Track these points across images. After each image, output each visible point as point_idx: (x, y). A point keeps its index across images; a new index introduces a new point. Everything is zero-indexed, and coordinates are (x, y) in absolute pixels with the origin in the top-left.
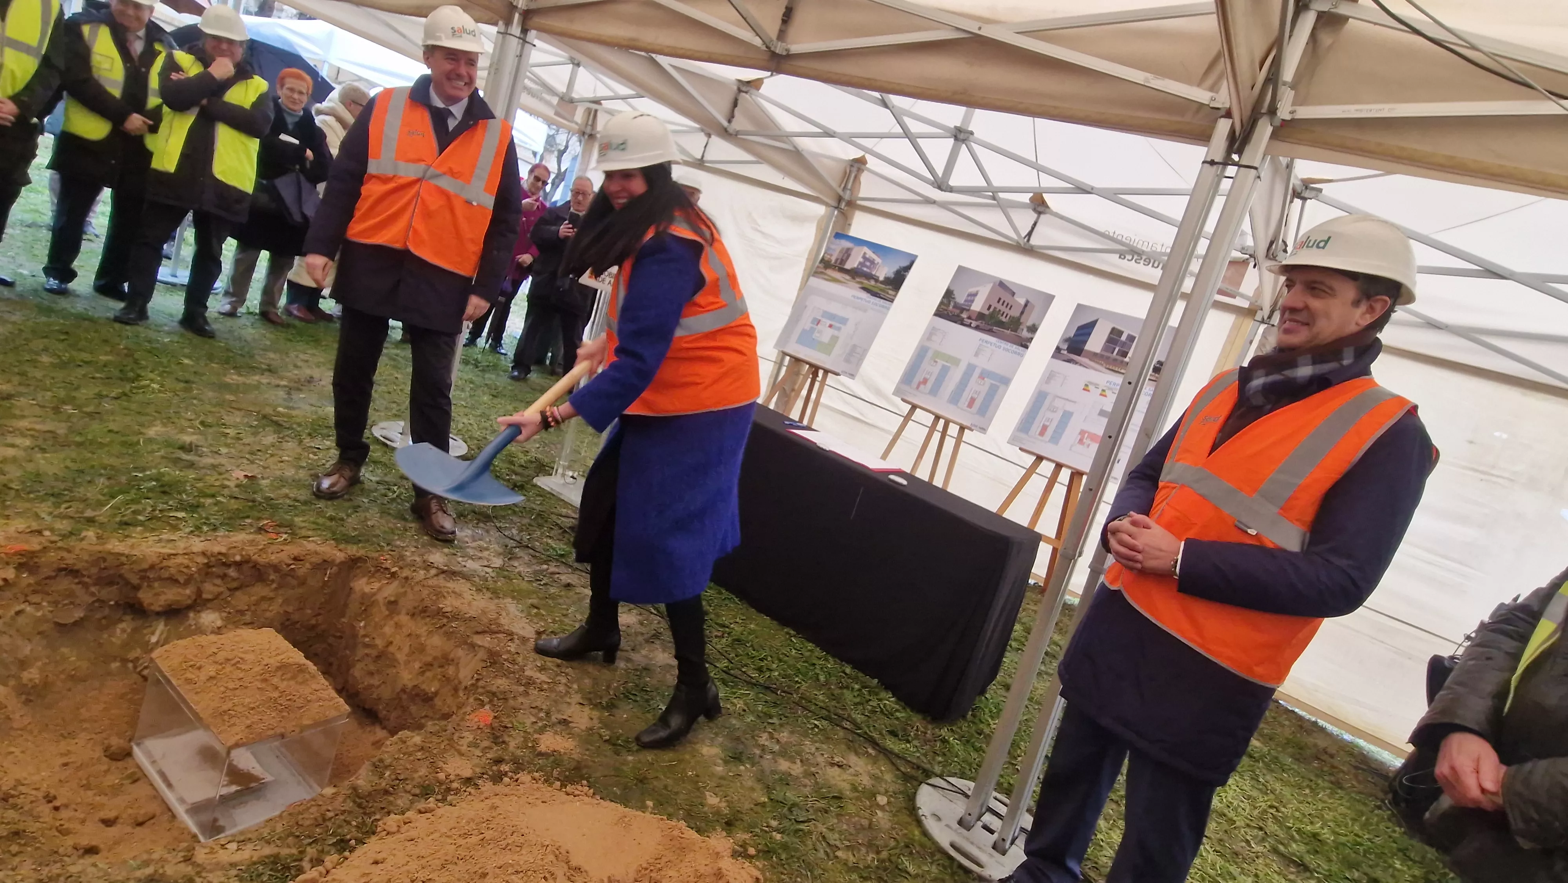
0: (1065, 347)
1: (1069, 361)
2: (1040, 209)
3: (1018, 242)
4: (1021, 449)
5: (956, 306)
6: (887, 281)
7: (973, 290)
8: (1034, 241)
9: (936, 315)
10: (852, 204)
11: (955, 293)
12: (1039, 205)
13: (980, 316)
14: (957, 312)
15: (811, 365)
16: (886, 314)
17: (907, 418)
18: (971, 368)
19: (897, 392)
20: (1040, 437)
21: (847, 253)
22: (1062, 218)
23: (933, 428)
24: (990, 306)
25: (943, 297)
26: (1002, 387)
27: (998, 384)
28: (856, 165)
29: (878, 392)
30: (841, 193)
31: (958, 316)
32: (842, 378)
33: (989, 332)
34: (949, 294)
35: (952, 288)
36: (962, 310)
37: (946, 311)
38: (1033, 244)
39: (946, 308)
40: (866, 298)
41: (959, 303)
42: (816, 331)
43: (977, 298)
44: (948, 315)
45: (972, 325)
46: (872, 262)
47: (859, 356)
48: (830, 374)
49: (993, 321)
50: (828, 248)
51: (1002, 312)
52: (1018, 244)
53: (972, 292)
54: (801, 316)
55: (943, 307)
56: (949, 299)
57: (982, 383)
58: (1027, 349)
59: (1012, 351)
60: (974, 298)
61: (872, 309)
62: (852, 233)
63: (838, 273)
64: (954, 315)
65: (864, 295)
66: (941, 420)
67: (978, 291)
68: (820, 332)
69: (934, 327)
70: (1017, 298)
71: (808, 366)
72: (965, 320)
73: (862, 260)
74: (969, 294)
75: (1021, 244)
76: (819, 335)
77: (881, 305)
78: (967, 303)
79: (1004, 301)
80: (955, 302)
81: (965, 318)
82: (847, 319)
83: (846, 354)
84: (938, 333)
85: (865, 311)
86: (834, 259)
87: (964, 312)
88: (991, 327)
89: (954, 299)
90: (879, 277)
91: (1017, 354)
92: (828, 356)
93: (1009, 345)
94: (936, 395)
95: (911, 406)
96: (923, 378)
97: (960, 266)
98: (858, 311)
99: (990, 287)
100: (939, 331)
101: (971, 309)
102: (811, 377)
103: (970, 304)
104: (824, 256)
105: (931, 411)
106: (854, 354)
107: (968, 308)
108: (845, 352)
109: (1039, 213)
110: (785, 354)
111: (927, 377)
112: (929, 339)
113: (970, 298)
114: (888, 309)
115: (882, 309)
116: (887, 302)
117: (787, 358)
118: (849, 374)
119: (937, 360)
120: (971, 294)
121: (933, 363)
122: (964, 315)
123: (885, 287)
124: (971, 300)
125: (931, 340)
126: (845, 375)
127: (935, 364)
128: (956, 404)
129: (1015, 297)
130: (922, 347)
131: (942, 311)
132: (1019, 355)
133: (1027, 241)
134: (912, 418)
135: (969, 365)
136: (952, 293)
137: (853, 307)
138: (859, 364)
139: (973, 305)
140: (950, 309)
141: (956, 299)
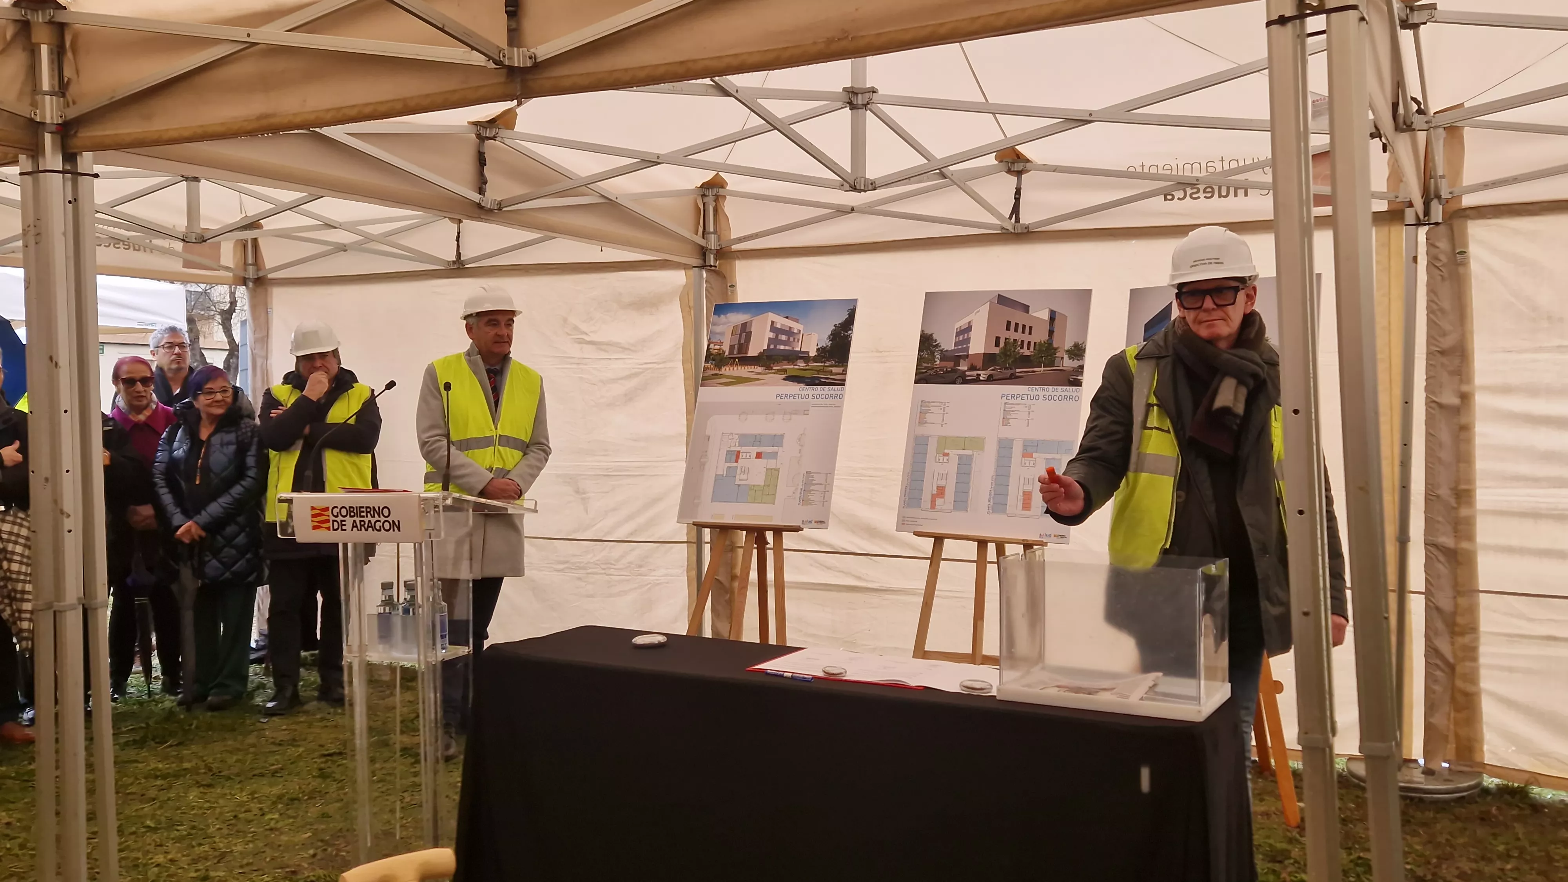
2: (1017, 167)
3: (1003, 228)
5: (945, 356)
6: (823, 354)
7: (962, 323)
8: (1027, 217)
9: (918, 381)
10: (725, 254)
11: (935, 337)
12: (1013, 163)
13: (988, 359)
14: (950, 365)
15: (749, 529)
16: (840, 407)
17: (935, 559)
18: (1005, 447)
19: (902, 524)
21: (744, 332)
22: (1055, 169)
23: (981, 562)
24: (998, 339)
25: (920, 350)
27: (1057, 456)
28: (710, 193)
29: (871, 532)
30: (703, 243)
31: (954, 371)
32: (806, 532)
33: (1012, 379)
34: (926, 342)
35: (928, 332)
36: (957, 359)
37: (933, 369)
38: (1027, 223)
39: (930, 365)
40: (800, 393)
41: (947, 351)
42: (739, 471)
43: (973, 334)
44: (937, 374)
45: (981, 378)
46: (789, 332)
47: (821, 488)
48: (784, 533)
49: (1010, 361)
50: (711, 334)
51: (1020, 341)
52: (1004, 231)
53: (961, 327)
54: (706, 455)
55: (925, 365)
56: (930, 350)
57: (1032, 463)
58: (1081, 385)
59: (1060, 397)
60: (968, 336)
61: (815, 406)
62: (742, 297)
63: (739, 368)
64: (947, 372)
65: (795, 388)
66: (989, 544)
67: (969, 322)
68: (746, 471)
69: (922, 402)
70: (1033, 313)
71: (744, 532)
72: (967, 373)
73: (772, 335)
74: (958, 330)
75: (1007, 230)
76: (744, 477)
77: (827, 396)
78: (960, 347)
79: (1017, 325)
80: (941, 351)
81: (965, 371)
82: (782, 436)
83: (799, 491)
84: (932, 409)
85: (805, 413)
86: (726, 348)
87: (962, 361)
88: (1012, 371)
89: (937, 346)
90: (809, 352)
91: (1068, 399)
92: (771, 505)
93: (1050, 390)
94: (966, 509)
95: (933, 539)
96: (935, 488)
97: (926, 293)
98: (794, 417)
99: (985, 310)
100: (933, 404)
101: (970, 353)
102: (755, 548)
103: (965, 346)
104: (708, 349)
105: (967, 536)
106: (811, 488)
107: (965, 353)
108: (797, 489)
109: (1019, 174)
110: (700, 526)
111: (942, 483)
112: (922, 422)
113: (961, 338)
114: (841, 397)
115: (829, 401)
116: (836, 387)
117: (707, 531)
118: (815, 522)
119: (946, 451)
120: (960, 331)
121: (941, 458)
122: (963, 367)
123: (822, 364)
124: (964, 340)
125: (926, 423)
126: (810, 525)
127: (946, 458)
128: (1004, 511)
129: (1030, 312)
130: (917, 438)
131: (926, 372)
132: (1073, 399)
133: (1016, 222)
134: (943, 557)
135: (1000, 441)
136: (932, 339)
137: (785, 414)
138: (826, 500)
139: (971, 345)
140: (936, 365)
141: (940, 346)
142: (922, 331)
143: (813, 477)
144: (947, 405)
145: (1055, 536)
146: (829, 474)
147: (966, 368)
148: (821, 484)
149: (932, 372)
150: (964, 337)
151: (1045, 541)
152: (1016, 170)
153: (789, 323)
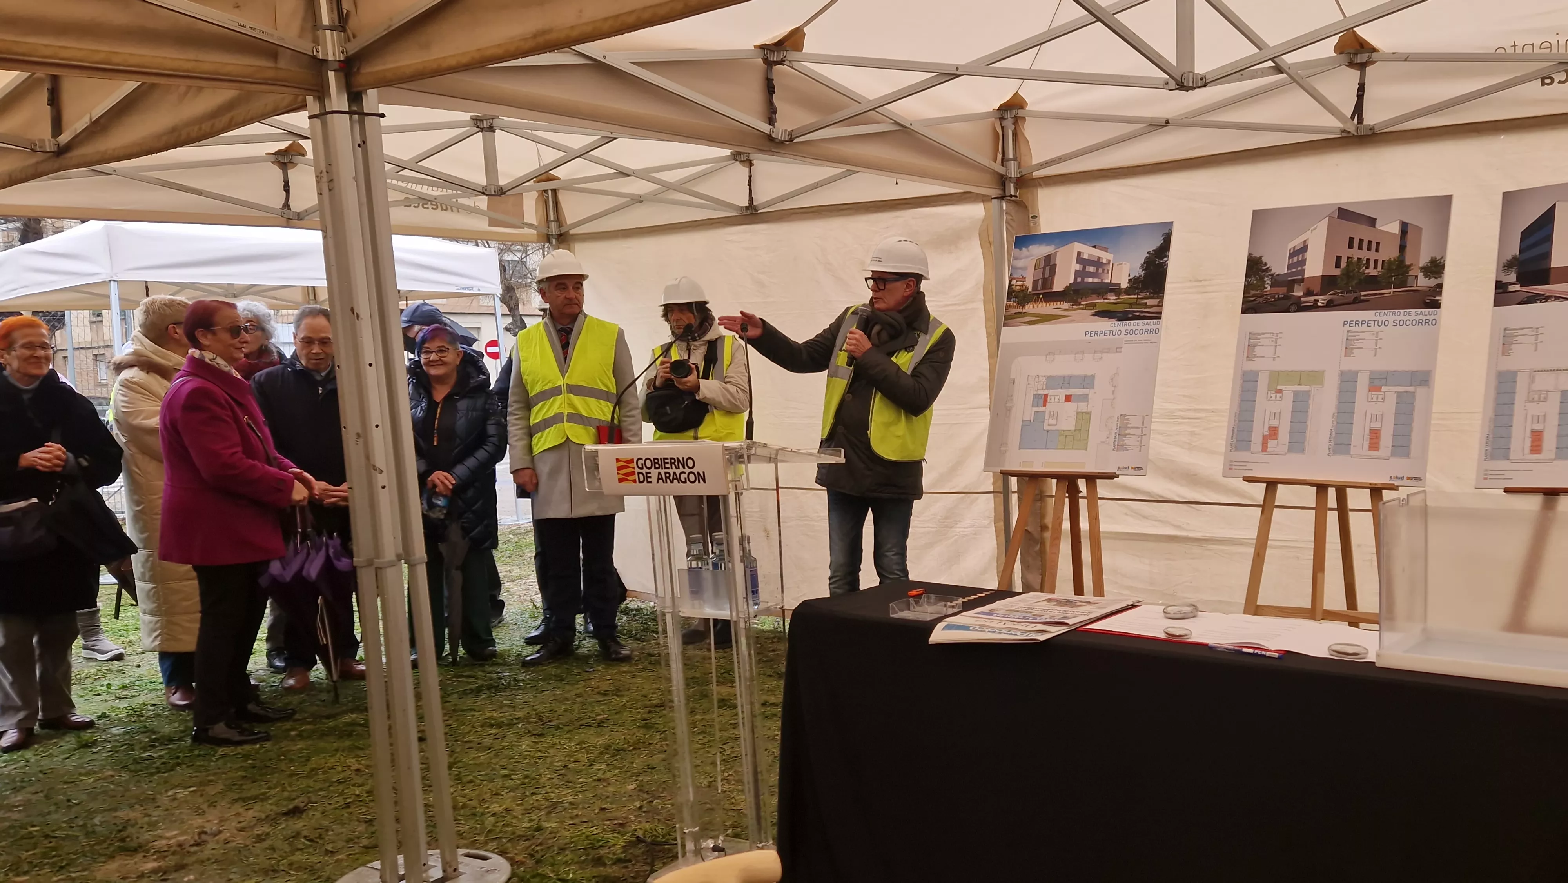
0: (1512, 277)
1: (1531, 299)
2: (1360, 59)
3: (1344, 131)
4: (1507, 491)
5: (1277, 281)
6: (1136, 285)
7: (1297, 243)
8: (1371, 117)
9: (1243, 312)
10: (1025, 182)
11: (1264, 260)
12: (1356, 54)
13: (1328, 283)
14: (1282, 291)
15: (1060, 477)
16: (1156, 343)
17: (1267, 506)
18: (1348, 381)
19: (1230, 468)
20: (1535, 457)
21: (1048, 265)
22: (1407, 58)
23: (1320, 508)
24: (1339, 259)
25: (1247, 276)
26: (1421, 391)
27: (1411, 389)
28: (1009, 115)
29: (1191, 478)
30: (1001, 170)
31: (1287, 297)
32: (1122, 479)
33: (1356, 304)
34: (1255, 266)
35: (1256, 255)
36: (1291, 284)
37: (1262, 296)
38: (1372, 123)
39: (1259, 292)
40: (1111, 329)
41: (1279, 275)
42: (1047, 417)
43: (1309, 255)
44: (1267, 302)
45: (1319, 304)
46: (1098, 263)
47: (1138, 432)
48: (1099, 482)
49: (1354, 283)
50: (1013, 269)
51: (1365, 259)
52: (1344, 135)
53: (1294, 247)
54: (1012, 400)
55: (1253, 292)
56: (1258, 275)
57: (1380, 397)
58: (1439, 307)
59: (1414, 322)
60: (1303, 256)
61: (1129, 342)
62: (1045, 227)
63: (1044, 304)
64: (1279, 299)
65: (1106, 324)
66: (1329, 489)
67: (1305, 241)
68: (1055, 417)
69: (1250, 333)
70: (1380, 226)
71: (1054, 481)
72: (1302, 299)
73: (1078, 267)
74: (1292, 251)
75: (1349, 132)
76: (1053, 422)
77: (1141, 331)
78: (1294, 270)
79: (1361, 241)
80: (1272, 275)
81: (1300, 297)
82: (1093, 376)
83: (1114, 435)
84: (1263, 342)
85: (1118, 350)
86: (1029, 284)
87: (1296, 286)
88: (1355, 295)
89: (1267, 270)
90: (1120, 284)
91: (1423, 323)
92: (1084, 451)
93: (1402, 314)
94: (1302, 451)
95: (1265, 485)
96: (1266, 429)
97: (1254, 212)
98: (1105, 354)
99: (1323, 226)
100: (1263, 336)
101: (1305, 276)
102: (1067, 497)
103: (1299, 269)
104: (1010, 285)
105: (1306, 480)
106: (1127, 431)
107: (1300, 277)
108: (1110, 434)
109: (1362, 67)
110: (1006, 474)
111: (1274, 423)
112: (1250, 357)
113: (1295, 259)
114: (1157, 331)
115: (1145, 336)
116: (1152, 321)
117: (1014, 480)
118: (1132, 468)
119: (1279, 388)
120: (1295, 251)
121: (1274, 395)
122: (1298, 293)
123: (1135, 297)
124: (1298, 261)
125: (1255, 356)
126: (1126, 472)
127: (1279, 395)
128: (1347, 453)
129: (1377, 226)
130: (1244, 374)
131: (1255, 300)
132: (1430, 323)
133: (1358, 123)
134: (1276, 504)
135: (1342, 374)
136: (1261, 262)
137: (1095, 352)
138: (1143, 446)
139: (1307, 267)
140: (1266, 291)
141: (1271, 270)
142: (1250, 254)
143: (1128, 419)
144: (1280, 335)
145: (1408, 478)
146: (1146, 418)
147: (1301, 294)
148: (1137, 428)
149: (1261, 300)
150: (1298, 258)
151: (1396, 484)
152: (1359, 62)
153: (1097, 253)
